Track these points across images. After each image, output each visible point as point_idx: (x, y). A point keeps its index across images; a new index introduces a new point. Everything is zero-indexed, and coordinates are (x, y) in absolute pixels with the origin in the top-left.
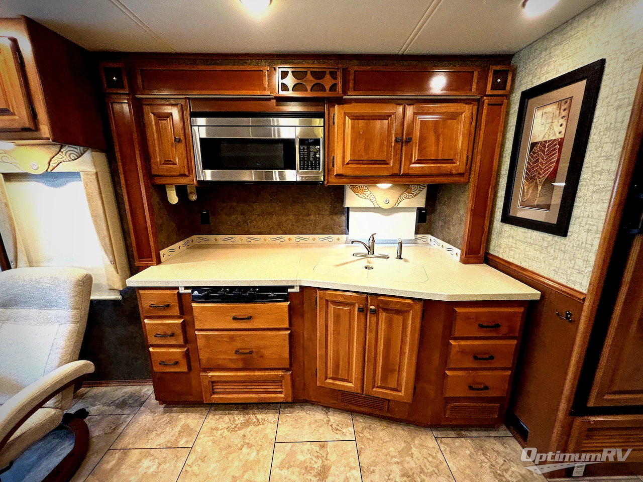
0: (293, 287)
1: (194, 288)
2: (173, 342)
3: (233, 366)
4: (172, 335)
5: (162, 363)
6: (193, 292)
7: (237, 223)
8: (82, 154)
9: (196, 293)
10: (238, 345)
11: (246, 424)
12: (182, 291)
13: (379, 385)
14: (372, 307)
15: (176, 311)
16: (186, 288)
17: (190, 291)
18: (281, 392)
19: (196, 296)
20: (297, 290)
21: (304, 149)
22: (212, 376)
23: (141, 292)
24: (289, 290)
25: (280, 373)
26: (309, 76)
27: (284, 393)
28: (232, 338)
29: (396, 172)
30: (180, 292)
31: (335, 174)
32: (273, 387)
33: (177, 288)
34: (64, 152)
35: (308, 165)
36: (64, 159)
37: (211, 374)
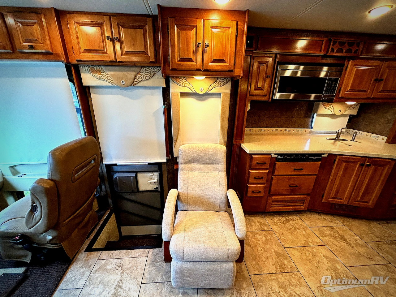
0: (323, 154)
1: (278, 155)
2: (261, 181)
3: (286, 193)
4: (262, 178)
5: (253, 192)
6: (278, 156)
7: (255, 122)
8: (226, 83)
9: (279, 157)
10: (291, 182)
11: (287, 221)
12: (273, 156)
13: (358, 200)
14: (368, 163)
15: (267, 166)
16: (275, 154)
17: (277, 156)
18: (303, 206)
19: (280, 159)
20: (326, 156)
21: (330, 83)
22: (274, 198)
23: (253, 156)
24: (322, 156)
25: (306, 196)
26: (346, 45)
27: (304, 206)
28: (290, 179)
29: (369, 96)
30: (272, 156)
31: (340, 96)
32: (300, 203)
33: (270, 154)
34: (218, 82)
35: (329, 92)
36: (217, 86)
37: (273, 197)
